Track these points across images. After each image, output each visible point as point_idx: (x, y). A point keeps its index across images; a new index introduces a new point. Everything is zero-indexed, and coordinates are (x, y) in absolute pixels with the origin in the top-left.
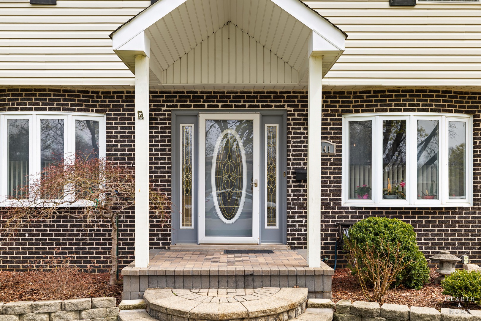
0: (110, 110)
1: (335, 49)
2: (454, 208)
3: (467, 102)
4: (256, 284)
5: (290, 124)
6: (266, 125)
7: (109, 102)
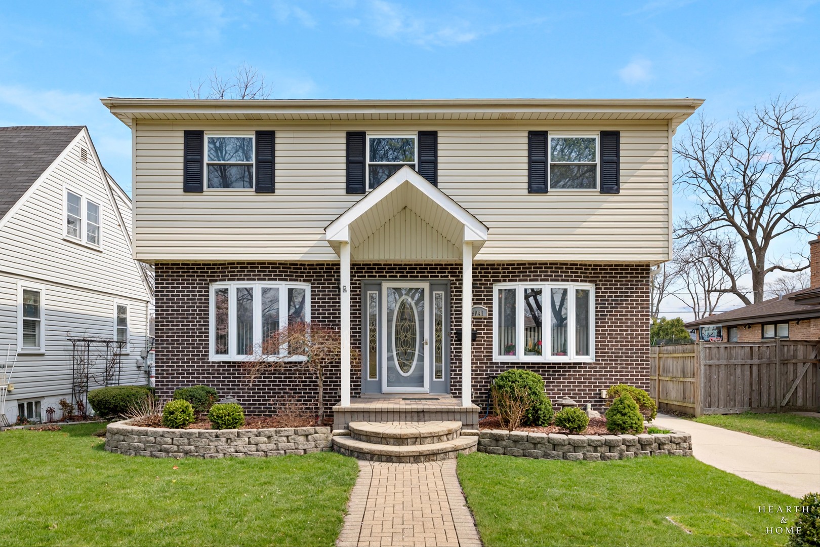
0: (314, 280)
1: (480, 239)
2: (580, 364)
3: (590, 273)
4: (426, 418)
5: (452, 292)
6: (434, 292)
7: (313, 273)
